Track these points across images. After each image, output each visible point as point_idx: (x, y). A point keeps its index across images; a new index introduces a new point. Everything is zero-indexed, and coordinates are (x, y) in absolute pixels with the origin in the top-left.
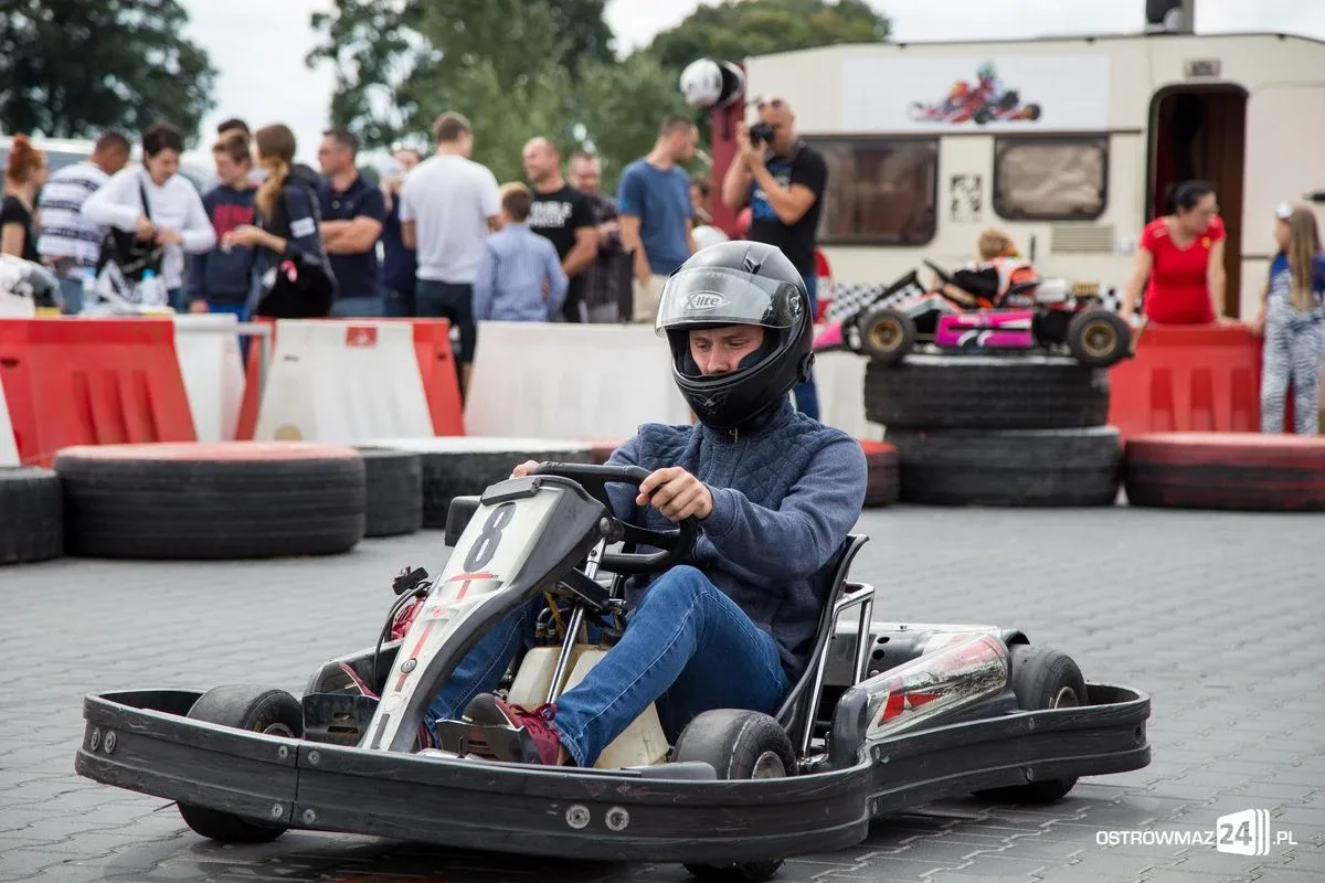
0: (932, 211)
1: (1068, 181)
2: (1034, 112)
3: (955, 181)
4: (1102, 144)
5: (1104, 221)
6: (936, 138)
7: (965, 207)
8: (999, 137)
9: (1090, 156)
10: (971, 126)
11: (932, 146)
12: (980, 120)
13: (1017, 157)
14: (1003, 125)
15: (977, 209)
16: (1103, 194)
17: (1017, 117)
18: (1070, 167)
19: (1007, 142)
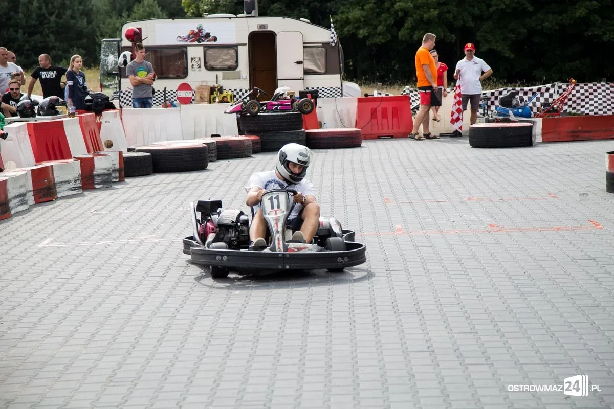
0: (187, 68)
1: (226, 58)
2: (215, 39)
3: (192, 59)
4: (236, 48)
5: (238, 70)
6: (186, 47)
7: (196, 66)
8: (205, 46)
9: (232, 51)
10: (196, 43)
11: (185, 49)
12: (199, 42)
13: (210, 52)
14: (205, 43)
15: (200, 67)
16: (237, 62)
17: (209, 41)
18: (226, 55)
19: (206, 47)
